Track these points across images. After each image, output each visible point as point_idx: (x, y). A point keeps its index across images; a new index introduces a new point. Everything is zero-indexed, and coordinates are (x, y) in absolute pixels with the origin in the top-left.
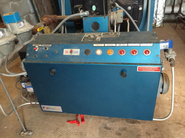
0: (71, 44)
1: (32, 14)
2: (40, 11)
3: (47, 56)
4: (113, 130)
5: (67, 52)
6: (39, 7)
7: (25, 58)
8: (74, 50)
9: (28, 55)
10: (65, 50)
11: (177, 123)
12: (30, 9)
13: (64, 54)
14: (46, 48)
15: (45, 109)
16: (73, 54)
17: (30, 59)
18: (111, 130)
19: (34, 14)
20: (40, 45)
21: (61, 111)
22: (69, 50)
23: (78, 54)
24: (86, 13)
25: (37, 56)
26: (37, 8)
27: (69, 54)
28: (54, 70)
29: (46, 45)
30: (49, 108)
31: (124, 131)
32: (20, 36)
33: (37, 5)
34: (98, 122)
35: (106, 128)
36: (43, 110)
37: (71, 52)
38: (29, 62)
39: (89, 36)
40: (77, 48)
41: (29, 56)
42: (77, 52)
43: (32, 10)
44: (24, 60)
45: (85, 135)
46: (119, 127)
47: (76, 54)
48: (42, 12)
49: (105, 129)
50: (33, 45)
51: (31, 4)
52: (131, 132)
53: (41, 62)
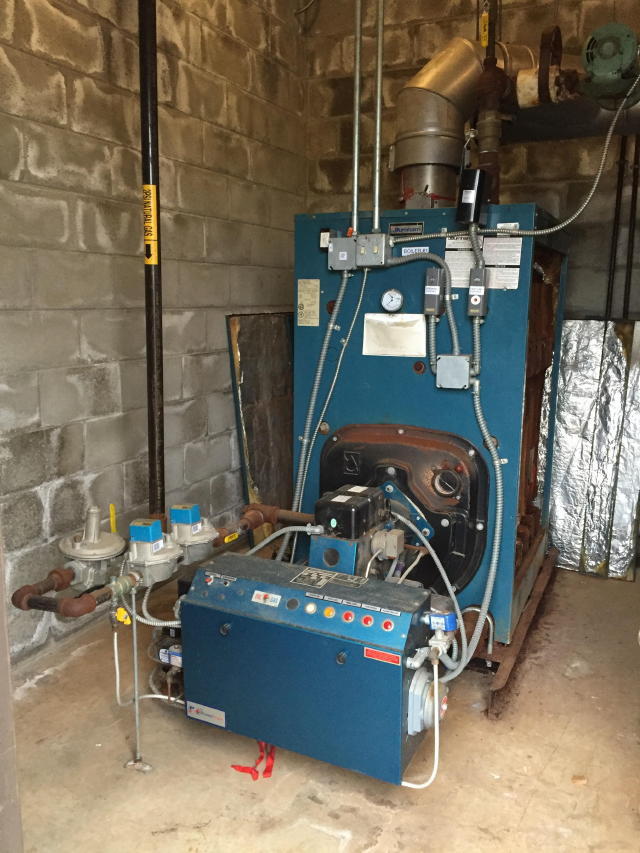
0: (269, 583)
1: (233, 472)
2: (257, 468)
3: (223, 597)
4: (327, 805)
5: (258, 597)
6: (256, 459)
7: (186, 593)
8: (272, 596)
9: (192, 588)
10: (256, 592)
11: (481, 829)
12: (230, 460)
13: (254, 599)
14: (226, 583)
15: (192, 714)
16: (268, 603)
17: (195, 597)
18: (323, 806)
19: (238, 474)
20: (218, 576)
21: (223, 725)
22: (262, 594)
23: (276, 605)
24: (319, 529)
25: (207, 594)
26: (250, 460)
27: (261, 601)
28: (228, 626)
29: (228, 578)
30: (202, 713)
31: (350, 814)
32: (191, 550)
33: (251, 455)
34: (302, 784)
35: (314, 798)
36: (189, 714)
37: (265, 598)
38: (190, 601)
39: (310, 575)
40: (276, 593)
41: (195, 591)
42: (274, 600)
43: (235, 463)
44: (183, 597)
45: (261, 800)
46: (342, 803)
47: (273, 604)
48: (259, 472)
49: (309, 801)
50: (207, 573)
51: (237, 447)
52: (365, 818)
53: (211, 606)
